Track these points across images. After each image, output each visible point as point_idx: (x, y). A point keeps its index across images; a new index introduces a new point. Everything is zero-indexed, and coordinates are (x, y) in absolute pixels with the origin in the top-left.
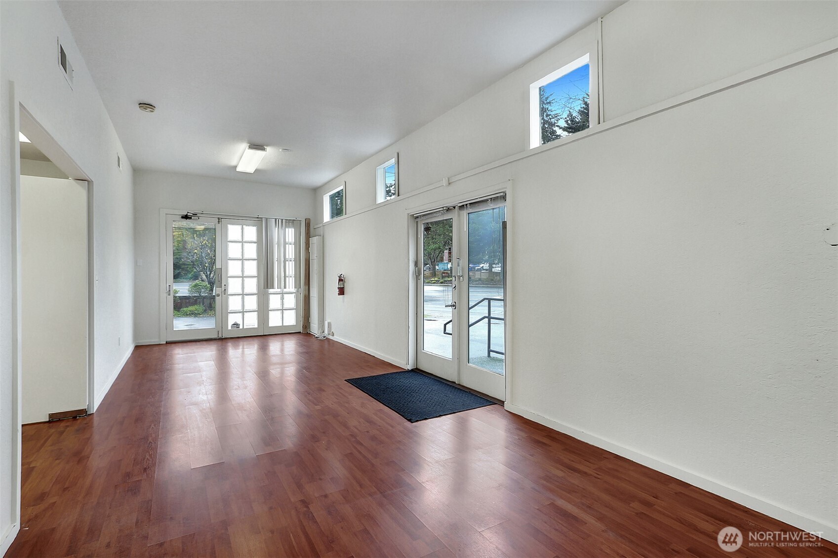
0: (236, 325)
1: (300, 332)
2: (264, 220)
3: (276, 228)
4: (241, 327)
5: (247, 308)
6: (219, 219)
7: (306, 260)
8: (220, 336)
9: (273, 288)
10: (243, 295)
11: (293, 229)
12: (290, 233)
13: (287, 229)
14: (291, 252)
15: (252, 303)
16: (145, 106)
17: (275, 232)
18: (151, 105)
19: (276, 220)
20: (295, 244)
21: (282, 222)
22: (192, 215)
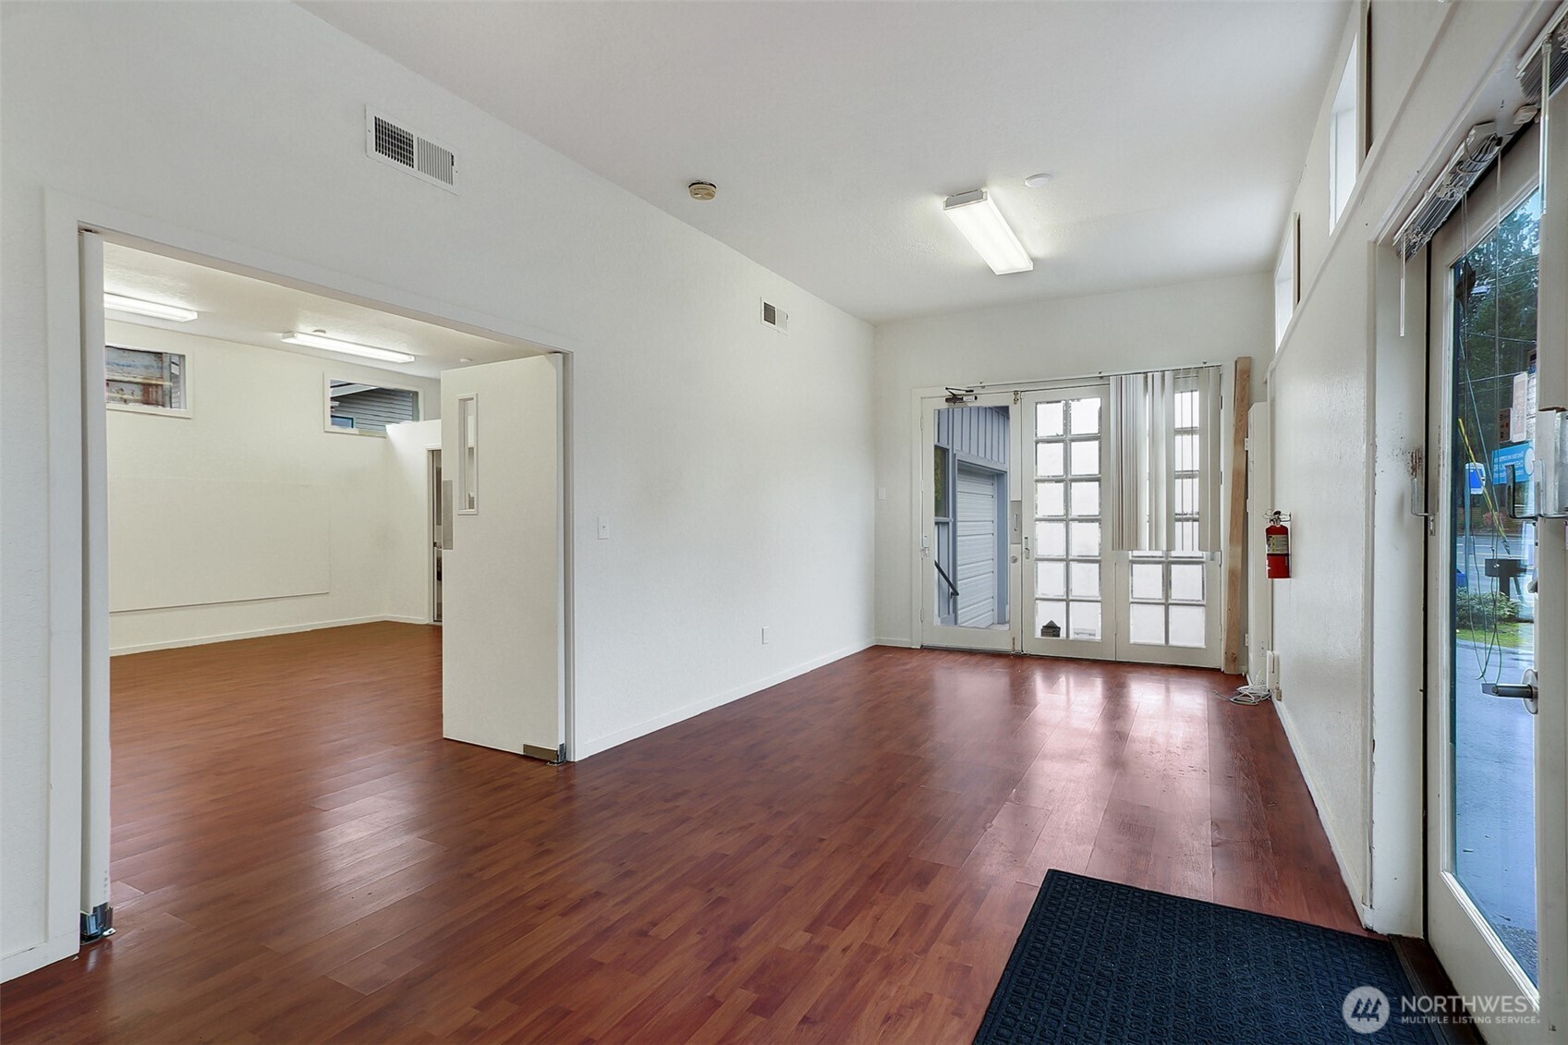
0: (1051, 630)
1: (1220, 670)
2: (1112, 380)
3: (1148, 398)
4: (1063, 634)
5: (1076, 591)
6: (1016, 393)
7: (1236, 474)
8: (1018, 648)
9: (1137, 549)
10: (1067, 561)
11: (1196, 394)
12: (1188, 407)
13: (1178, 396)
14: (1188, 453)
15: (1086, 580)
16: (701, 188)
17: (1144, 409)
18: (702, 183)
19: (1146, 378)
20: (1201, 431)
21: (1163, 377)
22: (964, 392)
